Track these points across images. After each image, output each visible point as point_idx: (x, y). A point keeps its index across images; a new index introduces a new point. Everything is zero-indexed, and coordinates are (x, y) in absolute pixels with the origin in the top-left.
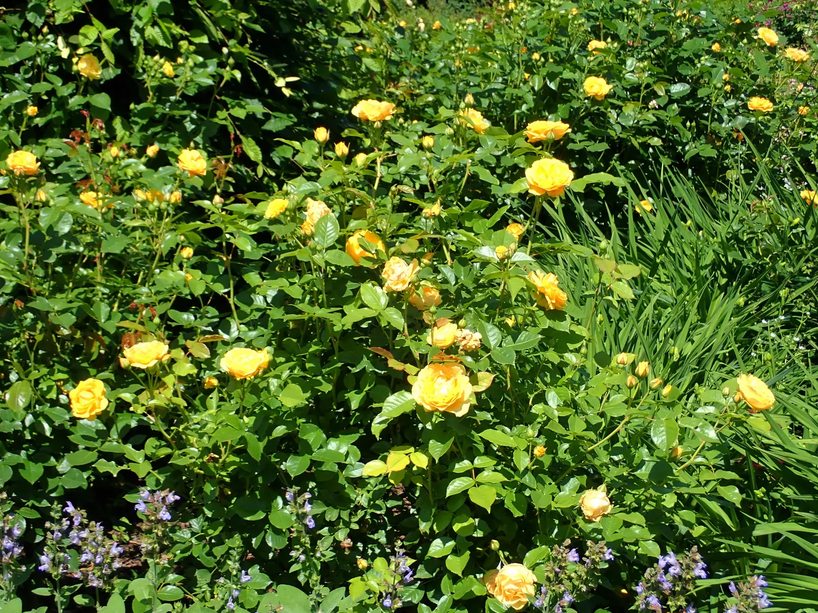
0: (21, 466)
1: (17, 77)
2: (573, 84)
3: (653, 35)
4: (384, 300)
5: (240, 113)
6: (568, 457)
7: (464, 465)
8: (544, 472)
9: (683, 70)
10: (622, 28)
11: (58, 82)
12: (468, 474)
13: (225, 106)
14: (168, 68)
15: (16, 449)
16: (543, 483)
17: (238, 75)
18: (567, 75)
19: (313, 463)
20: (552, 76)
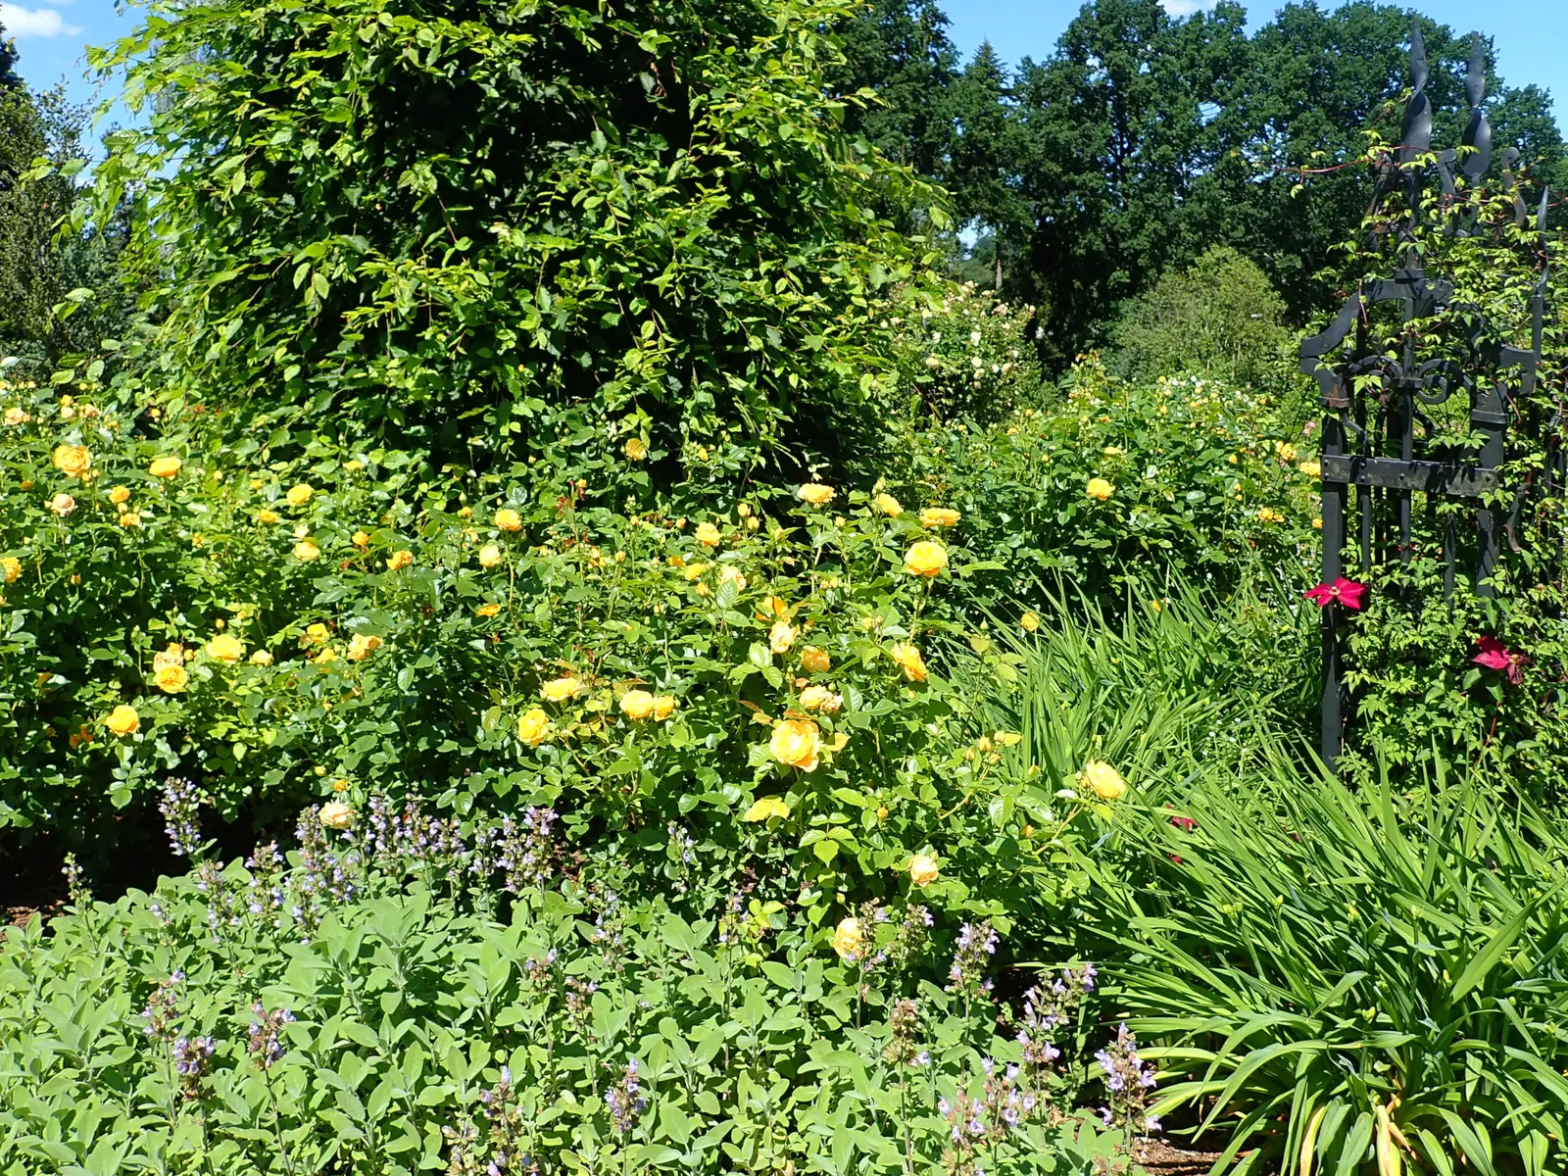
0: (496, 780)
1: (583, 455)
2: (1079, 484)
3: (1176, 445)
4: (769, 660)
5: (765, 495)
6: (924, 824)
7: (821, 819)
8: (897, 835)
9: (1198, 479)
10: (1142, 437)
11: (612, 460)
12: (822, 827)
13: (755, 487)
14: (703, 454)
15: (495, 766)
16: (891, 844)
17: (763, 462)
18: (1075, 476)
19: (702, 804)
20: (1061, 477)
